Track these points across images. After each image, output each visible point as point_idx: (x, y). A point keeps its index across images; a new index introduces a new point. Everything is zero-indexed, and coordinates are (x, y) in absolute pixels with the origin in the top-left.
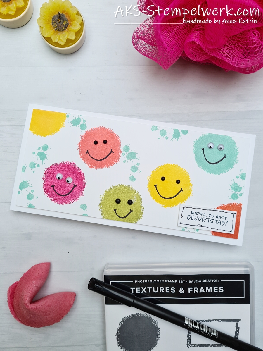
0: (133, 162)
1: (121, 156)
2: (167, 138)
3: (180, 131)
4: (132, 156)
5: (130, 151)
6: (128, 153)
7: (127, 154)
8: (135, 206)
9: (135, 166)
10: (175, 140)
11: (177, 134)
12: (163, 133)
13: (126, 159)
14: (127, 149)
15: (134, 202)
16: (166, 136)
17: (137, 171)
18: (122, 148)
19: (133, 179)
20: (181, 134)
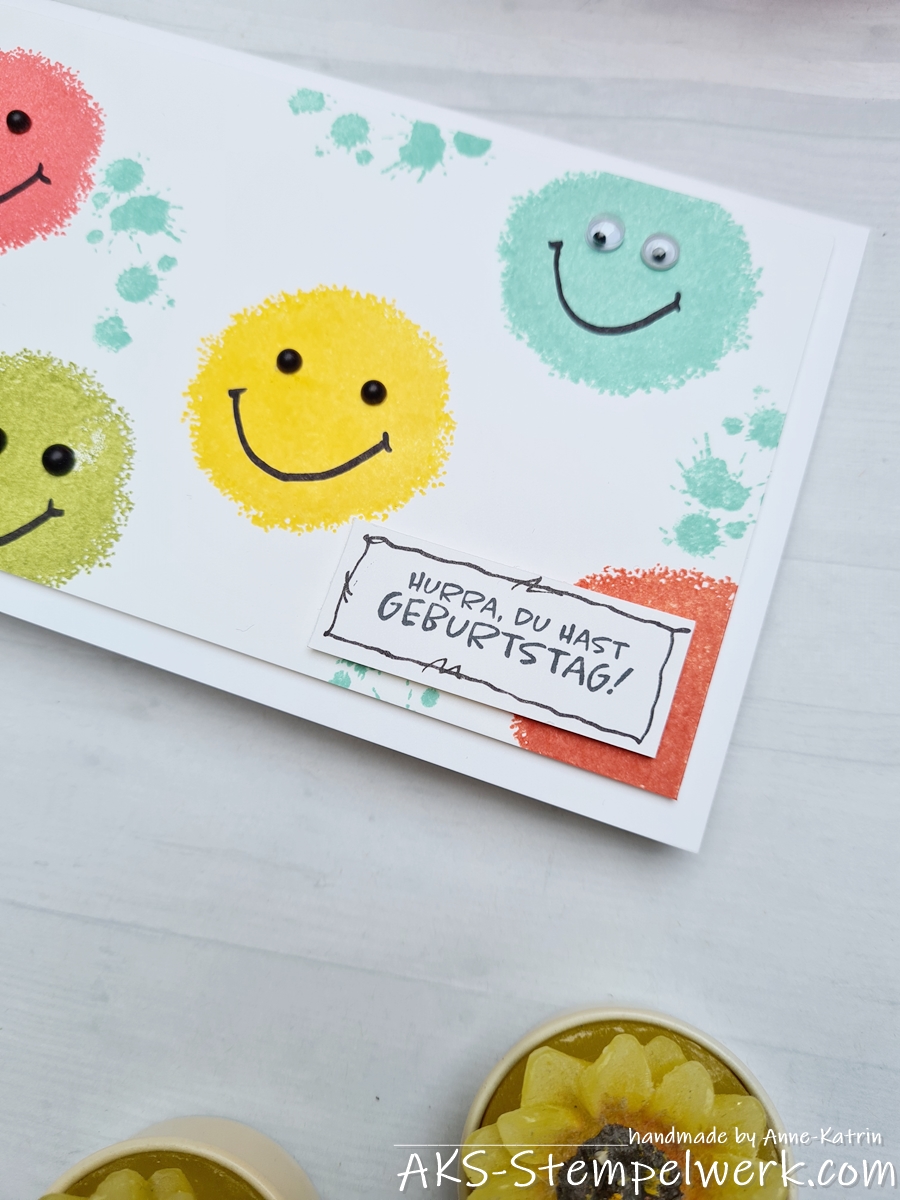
0: (143, 248)
1: (85, 205)
2: (365, 158)
3: (447, 136)
4: (148, 215)
5: (140, 191)
6: (124, 197)
7: (119, 199)
8: (79, 488)
9: (146, 269)
10: (409, 175)
11: (424, 149)
12: (351, 131)
13: (104, 224)
14: (128, 174)
15: (84, 464)
16: (360, 147)
17: (152, 298)
18: (99, 168)
19: (114, 334)
20: (450, 150)
